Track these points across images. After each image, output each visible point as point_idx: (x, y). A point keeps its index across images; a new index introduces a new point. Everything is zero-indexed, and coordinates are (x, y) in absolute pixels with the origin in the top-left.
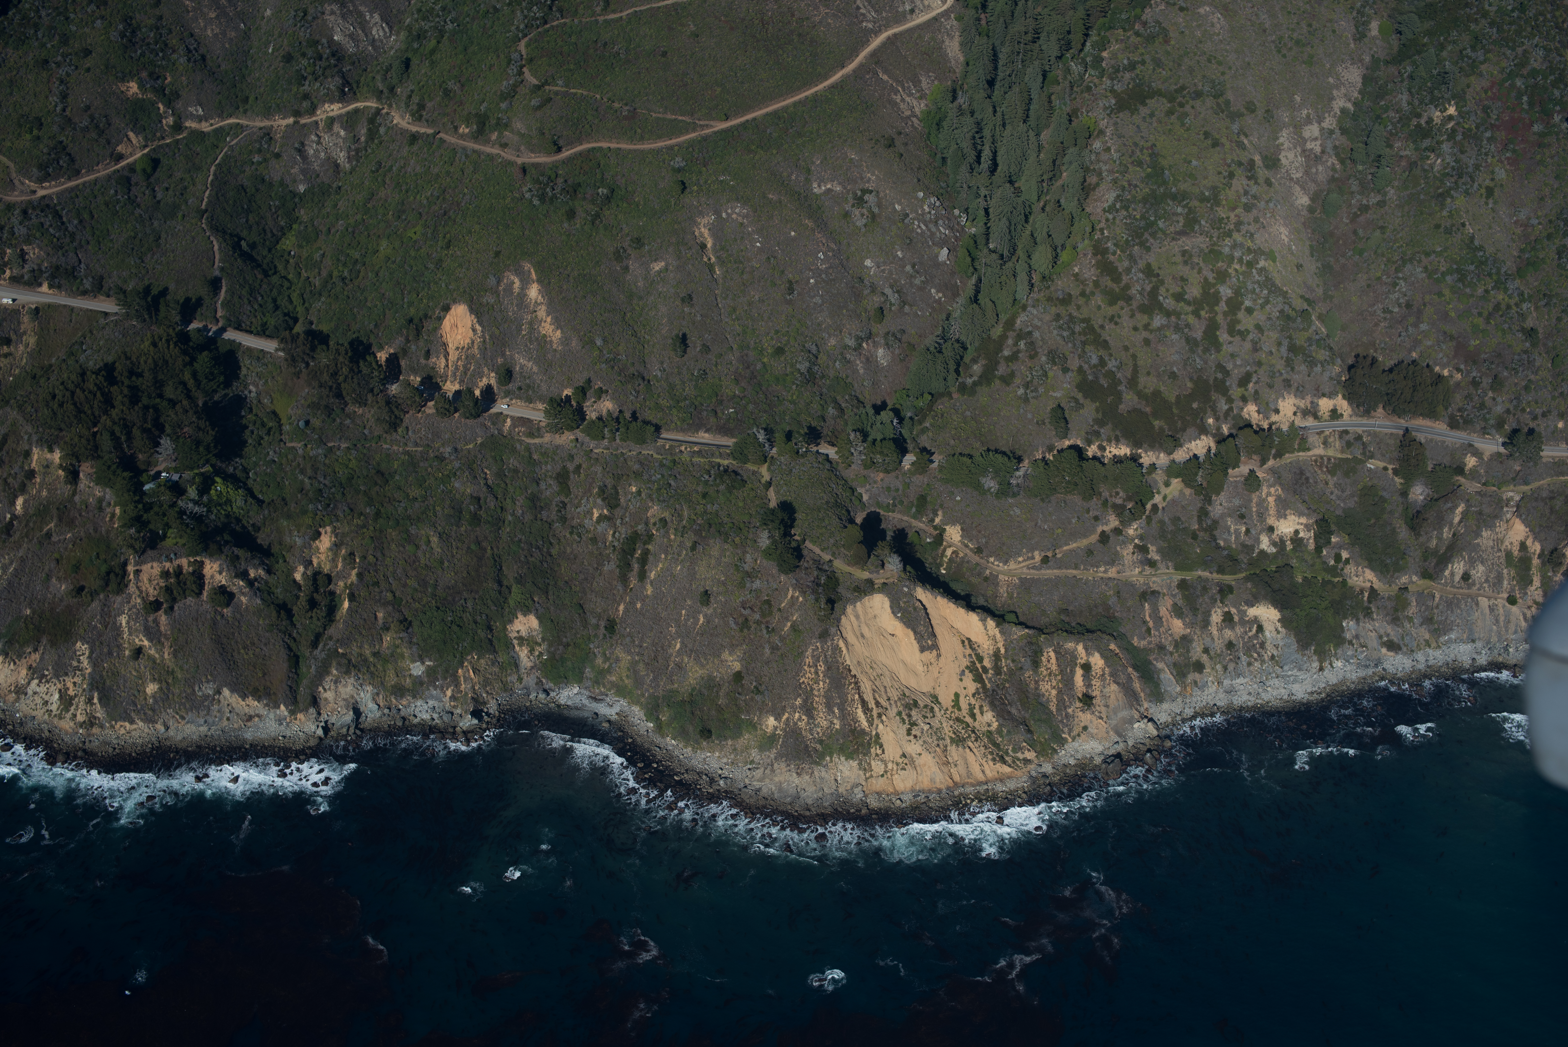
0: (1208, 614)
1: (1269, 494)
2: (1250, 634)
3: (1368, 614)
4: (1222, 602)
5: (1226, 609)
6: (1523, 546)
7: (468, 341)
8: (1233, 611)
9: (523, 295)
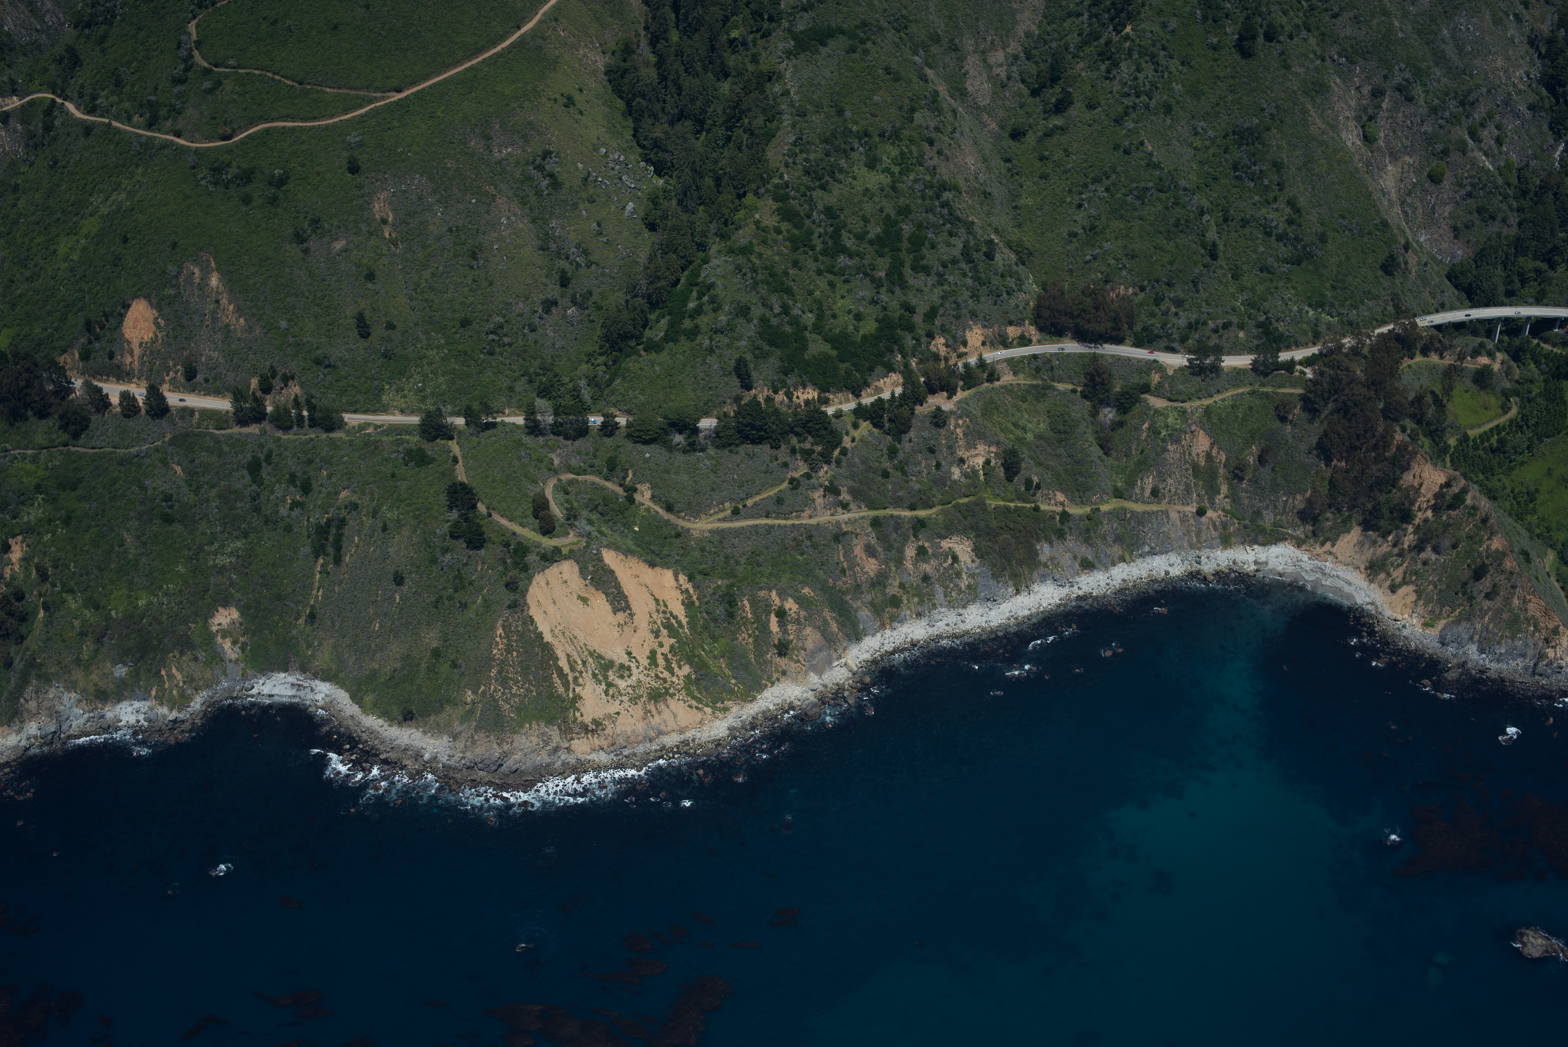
0: (901, 551)
1: (957, 426)
2: (945, 565)
3: (1061, 535)
4: (915, 536)
5: (920, 543)
6: (1209, 456)
7: (151, 335)
8: (927, 545)
9: (204, 284)
